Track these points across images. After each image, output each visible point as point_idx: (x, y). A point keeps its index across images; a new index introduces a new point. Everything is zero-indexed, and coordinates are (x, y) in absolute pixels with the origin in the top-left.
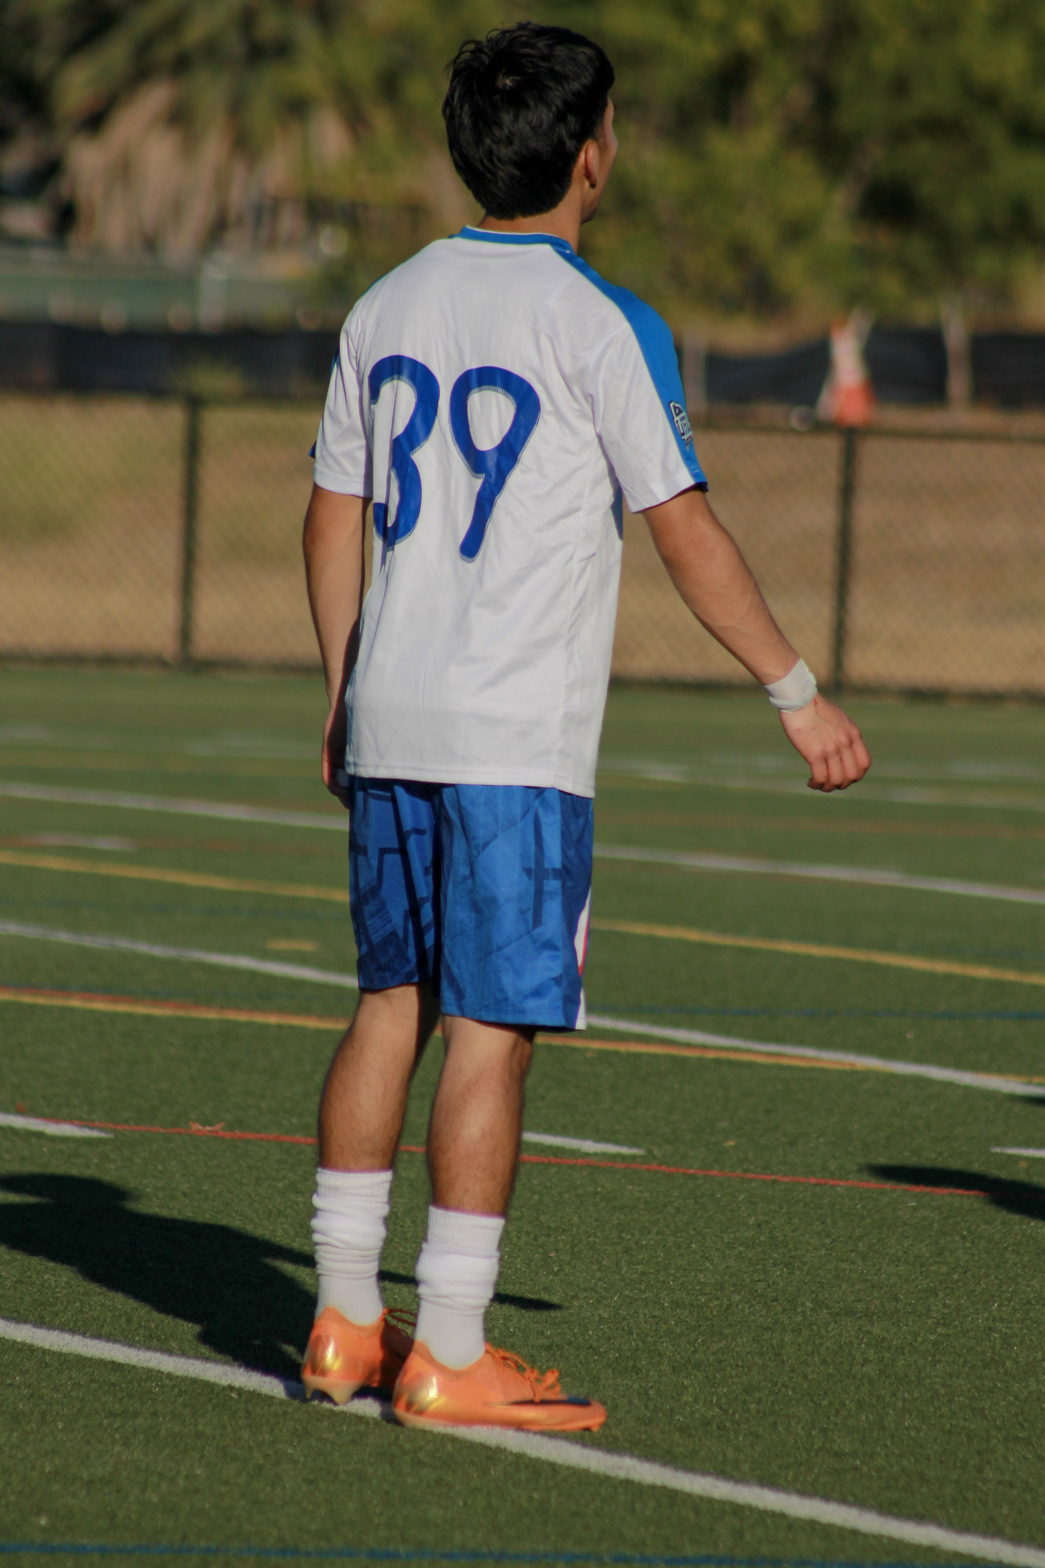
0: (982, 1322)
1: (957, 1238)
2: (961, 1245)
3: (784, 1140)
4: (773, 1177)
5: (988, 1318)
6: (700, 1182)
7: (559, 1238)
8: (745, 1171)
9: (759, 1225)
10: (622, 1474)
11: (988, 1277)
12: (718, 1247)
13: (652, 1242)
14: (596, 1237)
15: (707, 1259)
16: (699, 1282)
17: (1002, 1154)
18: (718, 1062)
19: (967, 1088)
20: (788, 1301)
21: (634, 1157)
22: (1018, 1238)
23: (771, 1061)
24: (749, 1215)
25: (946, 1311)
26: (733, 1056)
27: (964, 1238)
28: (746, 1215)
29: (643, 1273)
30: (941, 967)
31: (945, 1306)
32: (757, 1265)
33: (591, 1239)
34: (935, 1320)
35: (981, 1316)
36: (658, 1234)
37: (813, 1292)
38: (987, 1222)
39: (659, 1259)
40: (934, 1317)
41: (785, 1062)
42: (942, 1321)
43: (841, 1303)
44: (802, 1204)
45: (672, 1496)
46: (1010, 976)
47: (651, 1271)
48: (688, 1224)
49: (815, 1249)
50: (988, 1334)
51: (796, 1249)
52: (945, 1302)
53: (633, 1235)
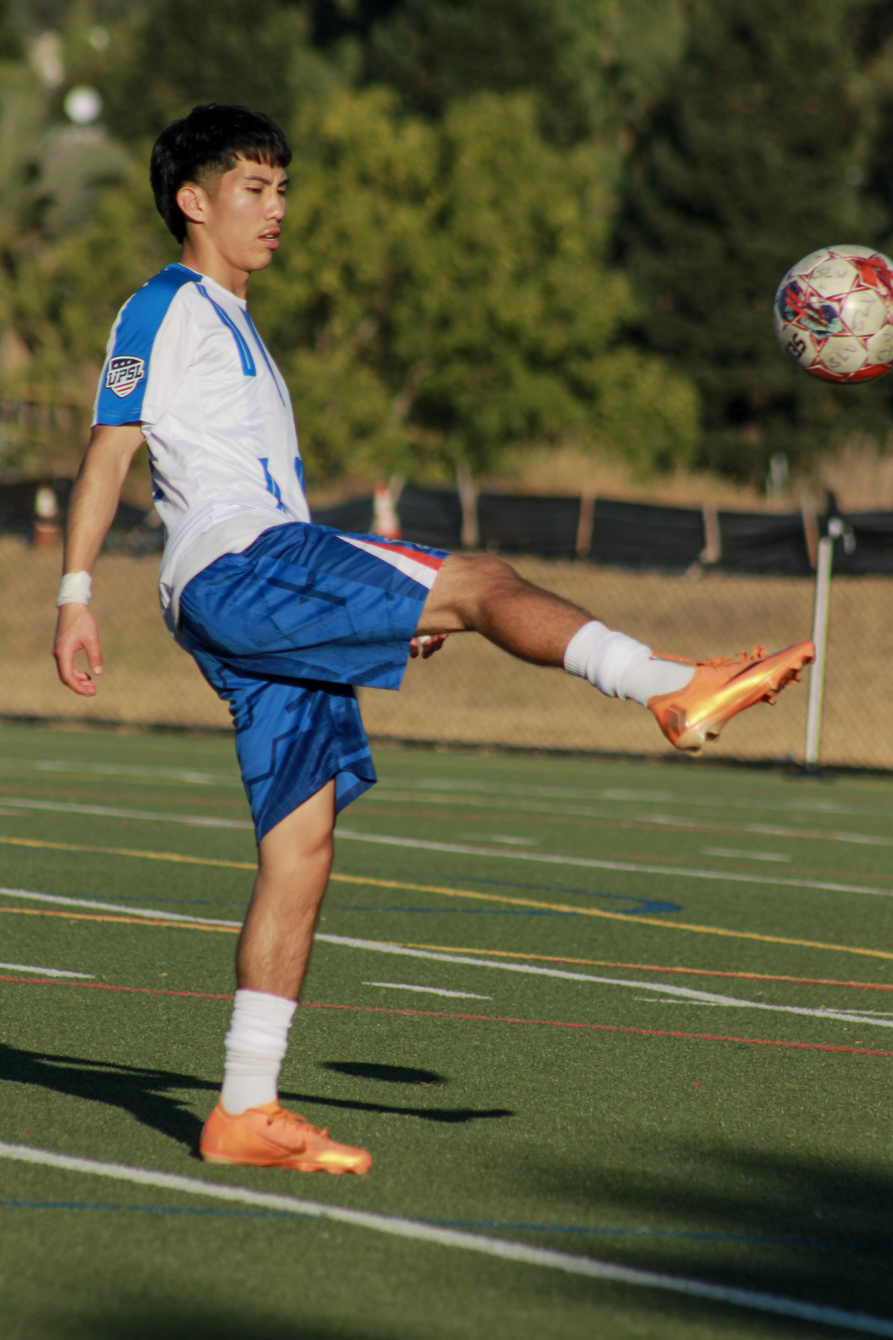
0: (321, 1079)
1: (318, 1031)
2: (320, 1035)
3: (206, 973)
4: (190, 994)
5: (326, 1077)
6: (132, 995)
7: (12, 1024)
8: (169, 990)
9: (169, 1021)
10: (15, 1157)
11: (334, 1054)
12: (134, 1032)
13: (84, 1028)
14: (41, 1024)
15: (123, 1038)
16: (112, 1051)
17: (370, 986)
18: (170, 928)
19: (357, 949)
20: (177, 1064)
21: (86, 980)
22: (365, 1032)
23: (212, 929)
24: (164, 1015)
25: (295, 1072)
26: (183, 926)
27: (322, 1031)
28: (161, 1014)
29: (71, 1045)
30: (360, 880)
31: (295, 1069)
32: (160, 1043)
33: (37, 1026)
34: (285, 1077)
35: (320, 1075)
36: (89, 1023)
37: (197, 1059)
38: (344, 1023)
39: (86, 1037)
40: (285, 1076)
41: (221, 930)
42: (290, 1078)
43: (217, 1066)
44: (206, 1010)
45: (48, 1170)
46: (411, 887)
47: (78, 1044)
48: (115, 1018)
49: (208, 1035)
50: (323, 1087)
51: (193, 1035)
52: (296, 1067)
53: (70, 1024)
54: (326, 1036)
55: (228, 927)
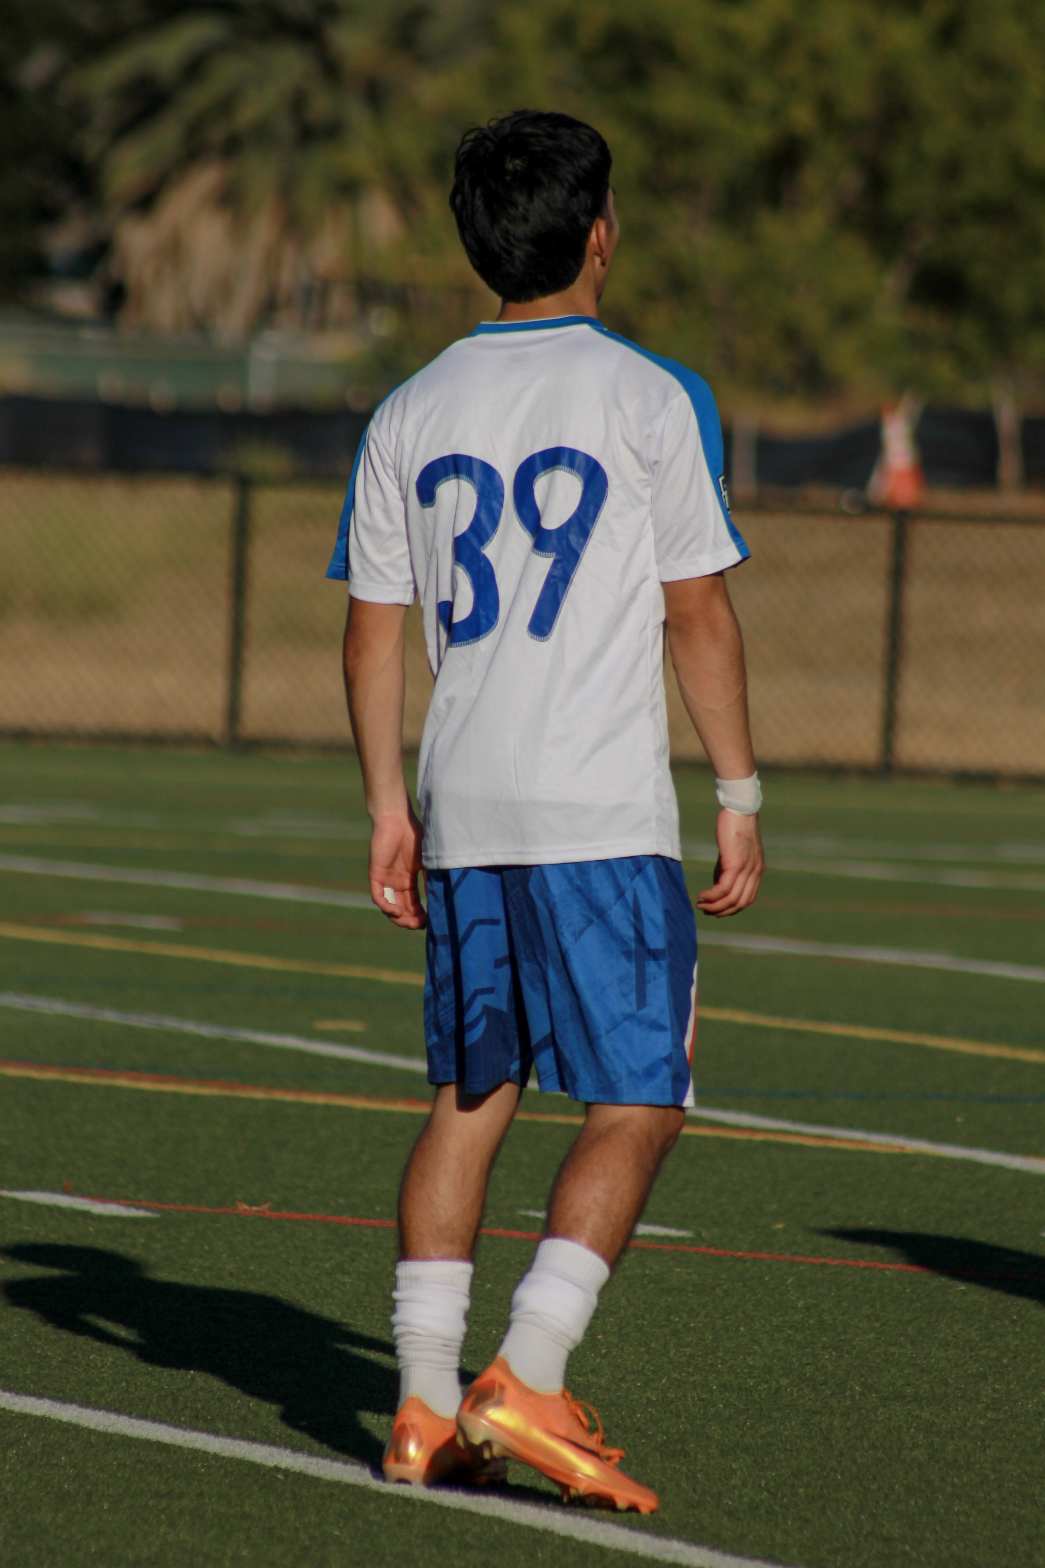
0: (1032, 1407)
1: (1007, 1322)
4: (822, 1261)
5: (1038, 1403)
6: (748, 1265)
7: (606, 1320)
8: (794, 1254)
9: (808, 1309)
10: (670, 1558)
11: (1038, 1362)
12: (767, 1330)
13: (701, 1325)
14: (644, 1319)
15: (755, 1342)
16: (748, 1365)
18: (766, 1144)
19: (1017, 1172)
20: (837, 1385)
21: (682, 1239)
23: (820, 1143)
24: (798, 1298)
25: (995, 1396)
26: (782, 1139)
27: (1014, 1322)
28: (794, 1298)
29: (692, 1356)
30: (992, 1051)
31: (995, 1391)
32: (806, 1348)
33: (639, 1322)
34: (985, 1405)
35: (1030, 1402)
36: (706, 1316)
37: (862, 1376)
40: (983, 1402)
41: (834, 1144)
42: (992, 1406)
43: (890, 1387)
44: (850, 1288)
47: (700, 1353)
48: (736, 1306)
49: (864, 1333)
50: (1038, 1420)
51: (845, 1333)
52: (994, 1387)
53: (681, 1318)
54: (1018, 1330)
55: (840, 1140)
